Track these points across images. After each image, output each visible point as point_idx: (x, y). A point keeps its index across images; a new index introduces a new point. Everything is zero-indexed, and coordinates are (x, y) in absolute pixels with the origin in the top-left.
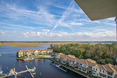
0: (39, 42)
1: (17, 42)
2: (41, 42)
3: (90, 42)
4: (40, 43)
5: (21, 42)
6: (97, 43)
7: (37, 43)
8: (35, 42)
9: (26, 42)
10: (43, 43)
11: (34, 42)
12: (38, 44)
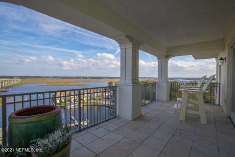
0: (86, 78)
1: (47, 77)
2: (89, 77)
4: (88, 80)
7: (82, 79)
9: (64, 78)
10: (93, 80)
11: (77, 78)
12: (85, 81)
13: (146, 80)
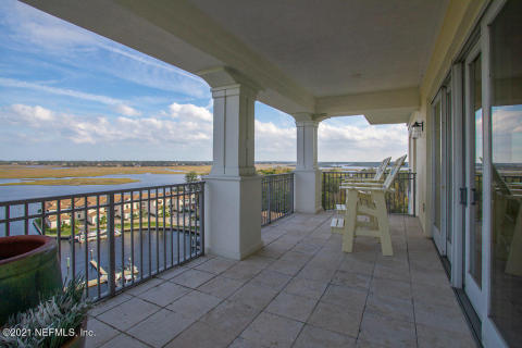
0: (130, 164)
2: (137, 163)
3: (337, 163)
4: (135, 168)
5: (41, 163)
6: (362, 168)
7: (119, 168)
8: (113, 164)
9: (69, 164)
10: (148, 168)
11: (105, 164)
13: (273, 167)
